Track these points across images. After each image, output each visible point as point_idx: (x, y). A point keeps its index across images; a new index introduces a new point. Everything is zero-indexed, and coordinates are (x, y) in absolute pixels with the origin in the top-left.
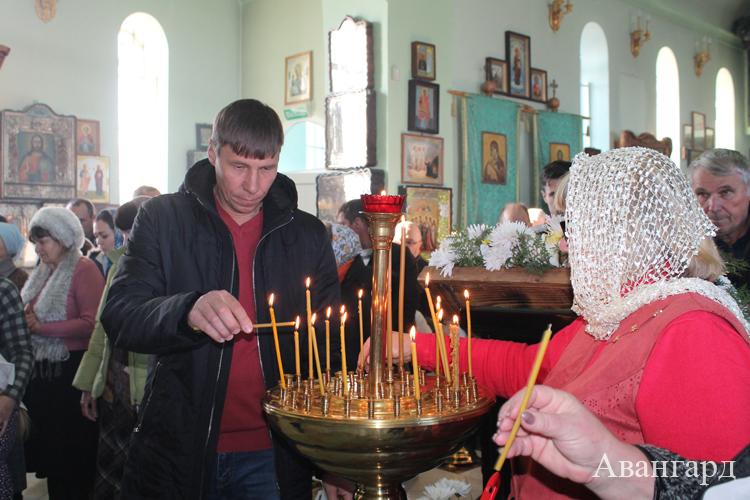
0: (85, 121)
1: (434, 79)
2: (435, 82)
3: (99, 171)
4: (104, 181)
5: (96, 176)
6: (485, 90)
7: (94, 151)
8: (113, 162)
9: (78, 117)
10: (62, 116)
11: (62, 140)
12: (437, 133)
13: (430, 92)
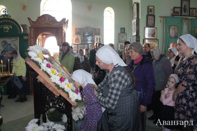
0: (97, 29)
1: (154, 14)
2: (154, 15)
3: (100, 38)
4: (101, 40)
5: (99, 39)
6: (173, 15)
7: (99, 34)
8: (103, 36)
9: (95, 28)
10: (92, 28)
11: (92, 32)
12: (154, 27)
13: (152, 17)
